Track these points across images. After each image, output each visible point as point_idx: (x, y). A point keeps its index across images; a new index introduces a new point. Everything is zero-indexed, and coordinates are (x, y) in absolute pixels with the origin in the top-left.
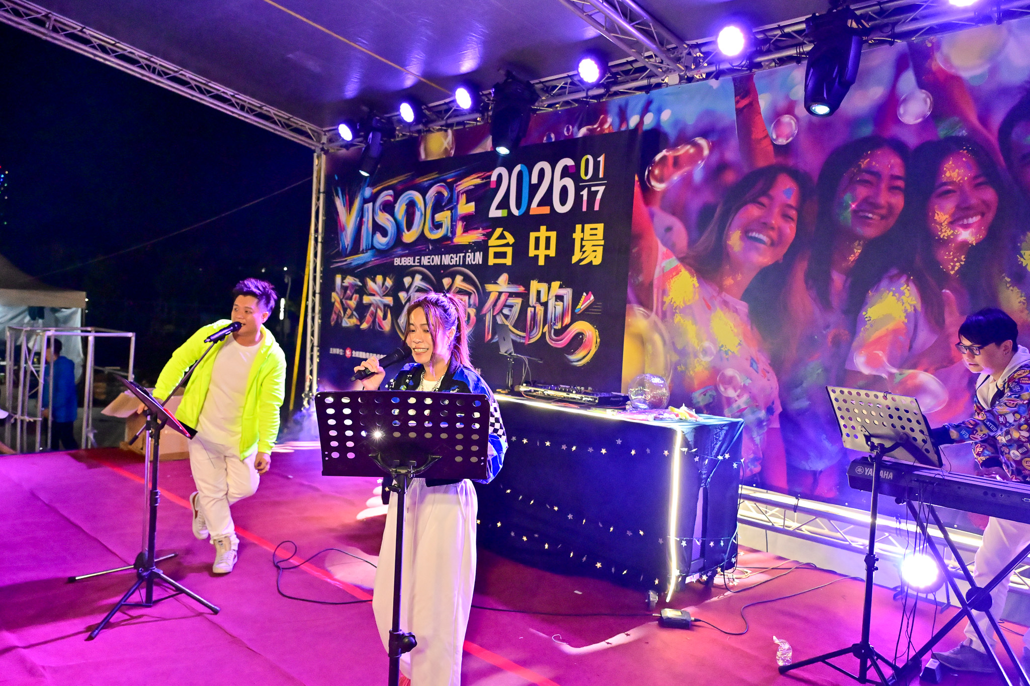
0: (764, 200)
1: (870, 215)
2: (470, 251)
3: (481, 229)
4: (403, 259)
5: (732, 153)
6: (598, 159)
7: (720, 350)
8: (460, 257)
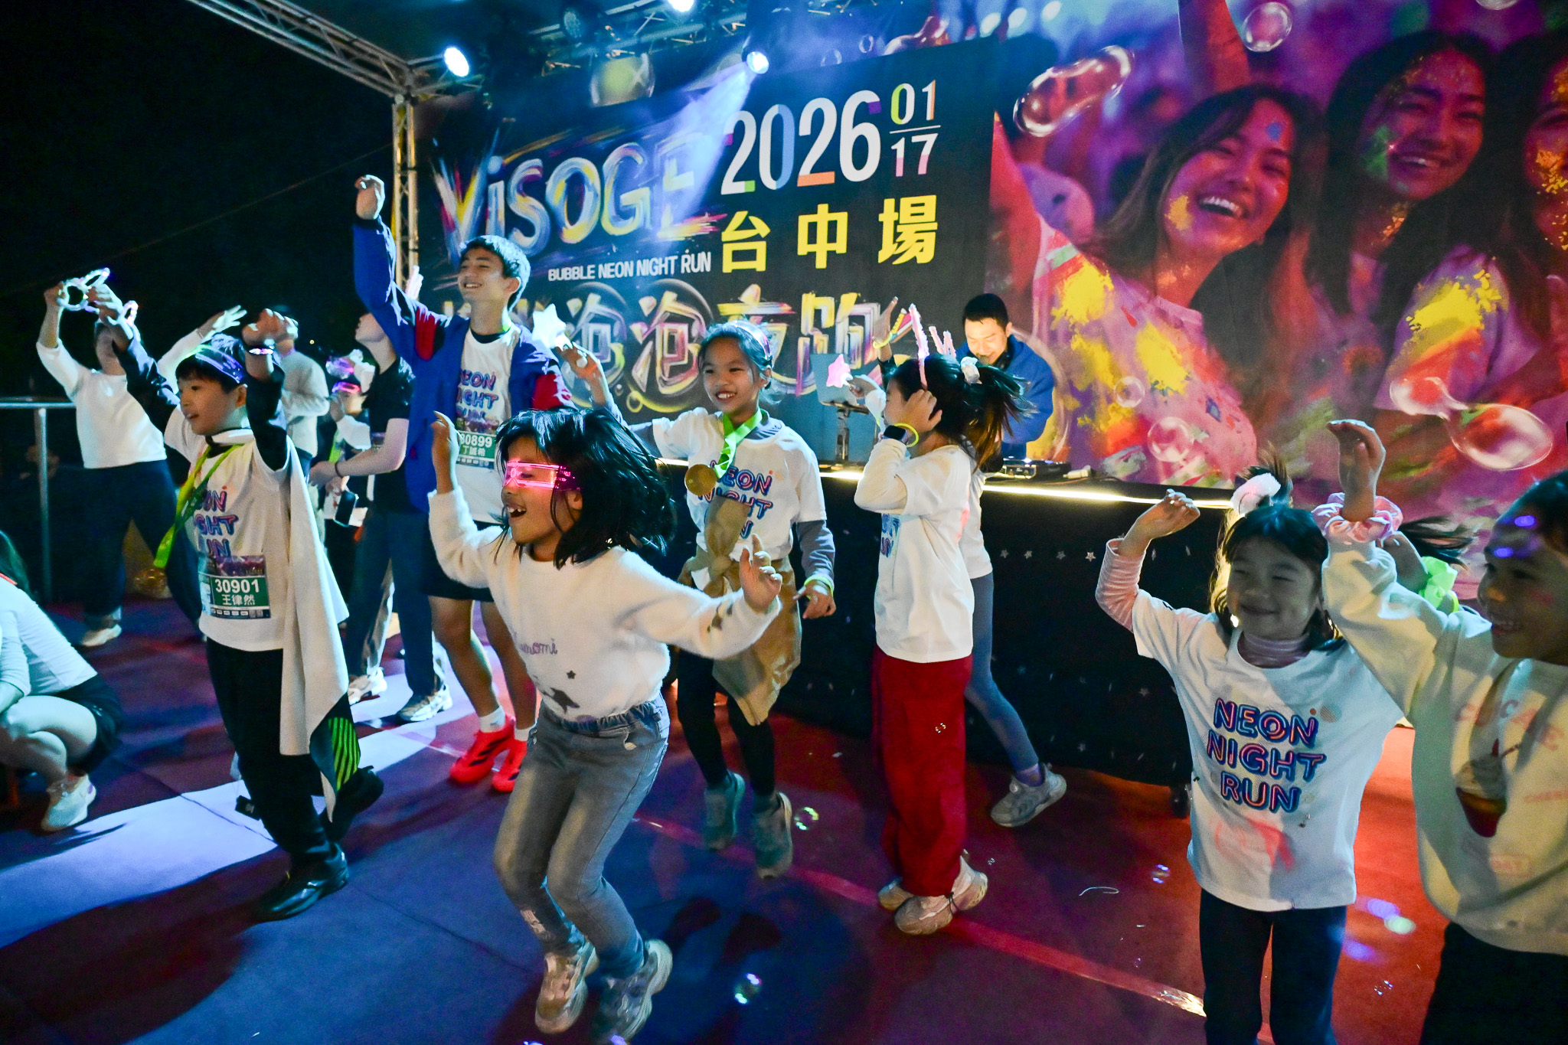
0: (1231, 144)
1: (1422, 161)
2: (687, 251)
3: (707, 214)
4: (564, 270)
5: (1171, 70)
6: (924, 90)
7: (1153, 389)
8: (669, 262)
